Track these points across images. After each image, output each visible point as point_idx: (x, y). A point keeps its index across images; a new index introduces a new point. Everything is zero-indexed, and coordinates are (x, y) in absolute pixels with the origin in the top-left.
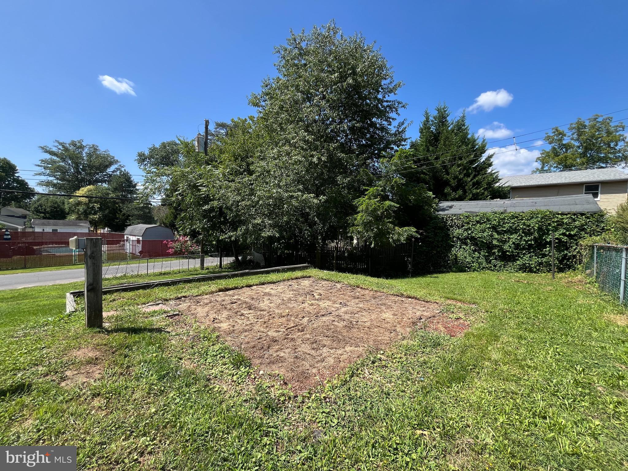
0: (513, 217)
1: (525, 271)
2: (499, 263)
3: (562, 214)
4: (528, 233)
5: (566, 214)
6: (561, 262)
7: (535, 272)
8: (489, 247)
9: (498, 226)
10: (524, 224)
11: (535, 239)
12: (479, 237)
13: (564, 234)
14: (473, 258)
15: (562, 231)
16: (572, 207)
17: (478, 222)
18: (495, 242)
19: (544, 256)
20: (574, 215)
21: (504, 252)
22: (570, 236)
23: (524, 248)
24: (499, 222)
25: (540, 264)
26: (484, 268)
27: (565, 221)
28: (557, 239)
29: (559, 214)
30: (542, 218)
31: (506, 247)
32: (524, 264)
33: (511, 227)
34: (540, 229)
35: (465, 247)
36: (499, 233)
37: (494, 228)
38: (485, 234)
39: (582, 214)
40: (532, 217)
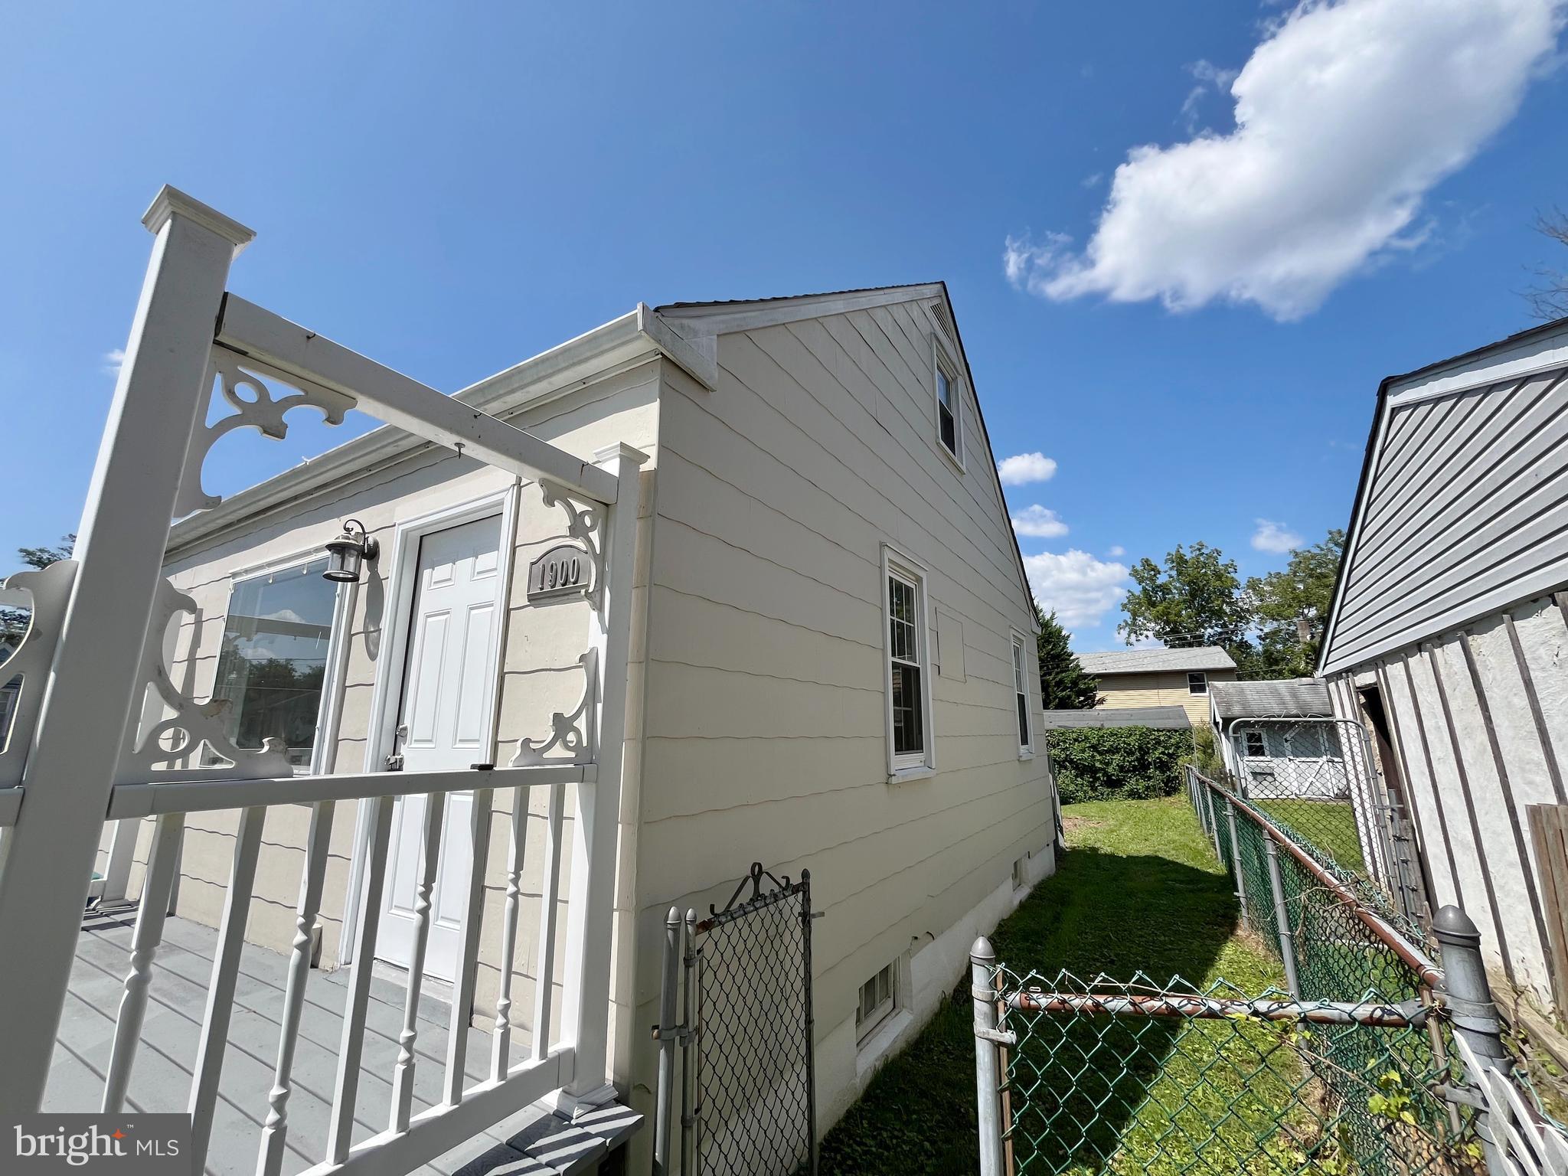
0: (1112, 734)
1: (1134, 798)
2: (1107, 790)
3: (1158, 730)
4: (1130, 753)
5: (1162, 731)
6: (1166, 785)
7: (1144, 798)
8: (1092, 770)
9: (1098, 745)
10: (1124, 742)
11: (1137, 759)
12: (1079, 759)
13: (1163, 753)
14: (1076, 785)
15: (1161, 749)
16: (1166, 721)
17: (1076, 740)
18: (1098, 765)
19: (1150, 778)
20: (1169, 731)
21: (1109, 777)
22: (1169, 755)
23: (1129, 771)
24: (1099, 741)
25: (1147, 788)
26: (1090, 797)
27: (1162, 738)
28: (1158, 758)
29: (1155, 731)
30: (1140, 735)
31: (1110, 770)
32: (1132, 790)
33: (1111, 746)
34: (1140, 748)
35: (1065, 771)
36: (1100, 753)
37: (1094, 747)
38: (1086, 755)
39: (1176, 731)
40: (1131, 735)
